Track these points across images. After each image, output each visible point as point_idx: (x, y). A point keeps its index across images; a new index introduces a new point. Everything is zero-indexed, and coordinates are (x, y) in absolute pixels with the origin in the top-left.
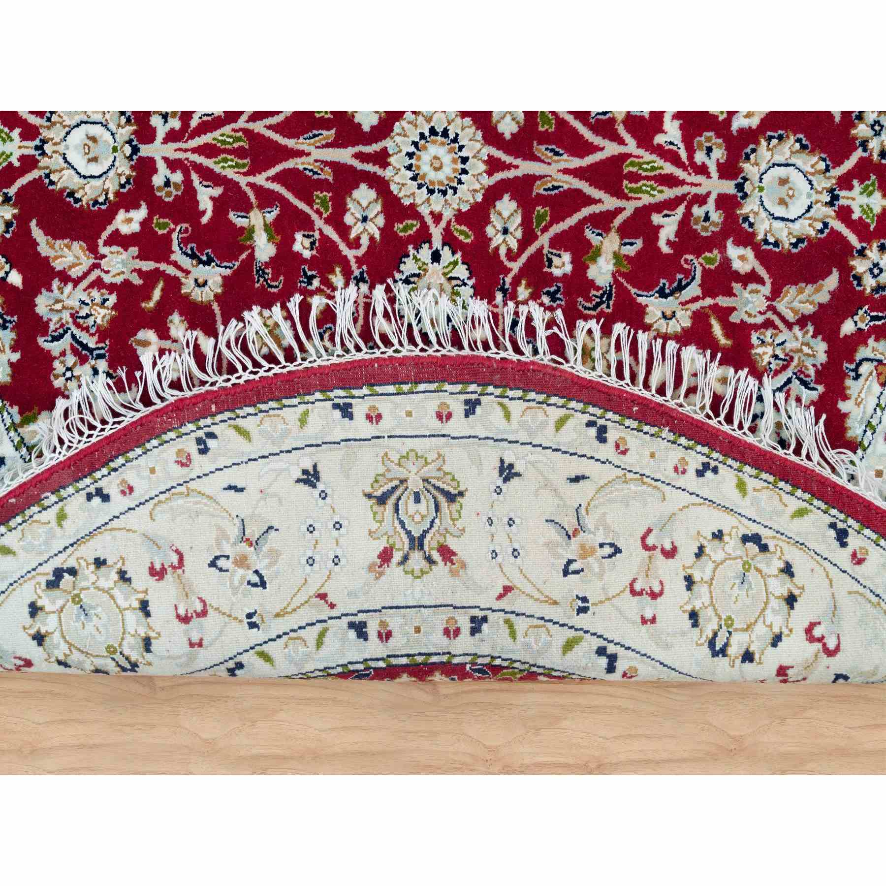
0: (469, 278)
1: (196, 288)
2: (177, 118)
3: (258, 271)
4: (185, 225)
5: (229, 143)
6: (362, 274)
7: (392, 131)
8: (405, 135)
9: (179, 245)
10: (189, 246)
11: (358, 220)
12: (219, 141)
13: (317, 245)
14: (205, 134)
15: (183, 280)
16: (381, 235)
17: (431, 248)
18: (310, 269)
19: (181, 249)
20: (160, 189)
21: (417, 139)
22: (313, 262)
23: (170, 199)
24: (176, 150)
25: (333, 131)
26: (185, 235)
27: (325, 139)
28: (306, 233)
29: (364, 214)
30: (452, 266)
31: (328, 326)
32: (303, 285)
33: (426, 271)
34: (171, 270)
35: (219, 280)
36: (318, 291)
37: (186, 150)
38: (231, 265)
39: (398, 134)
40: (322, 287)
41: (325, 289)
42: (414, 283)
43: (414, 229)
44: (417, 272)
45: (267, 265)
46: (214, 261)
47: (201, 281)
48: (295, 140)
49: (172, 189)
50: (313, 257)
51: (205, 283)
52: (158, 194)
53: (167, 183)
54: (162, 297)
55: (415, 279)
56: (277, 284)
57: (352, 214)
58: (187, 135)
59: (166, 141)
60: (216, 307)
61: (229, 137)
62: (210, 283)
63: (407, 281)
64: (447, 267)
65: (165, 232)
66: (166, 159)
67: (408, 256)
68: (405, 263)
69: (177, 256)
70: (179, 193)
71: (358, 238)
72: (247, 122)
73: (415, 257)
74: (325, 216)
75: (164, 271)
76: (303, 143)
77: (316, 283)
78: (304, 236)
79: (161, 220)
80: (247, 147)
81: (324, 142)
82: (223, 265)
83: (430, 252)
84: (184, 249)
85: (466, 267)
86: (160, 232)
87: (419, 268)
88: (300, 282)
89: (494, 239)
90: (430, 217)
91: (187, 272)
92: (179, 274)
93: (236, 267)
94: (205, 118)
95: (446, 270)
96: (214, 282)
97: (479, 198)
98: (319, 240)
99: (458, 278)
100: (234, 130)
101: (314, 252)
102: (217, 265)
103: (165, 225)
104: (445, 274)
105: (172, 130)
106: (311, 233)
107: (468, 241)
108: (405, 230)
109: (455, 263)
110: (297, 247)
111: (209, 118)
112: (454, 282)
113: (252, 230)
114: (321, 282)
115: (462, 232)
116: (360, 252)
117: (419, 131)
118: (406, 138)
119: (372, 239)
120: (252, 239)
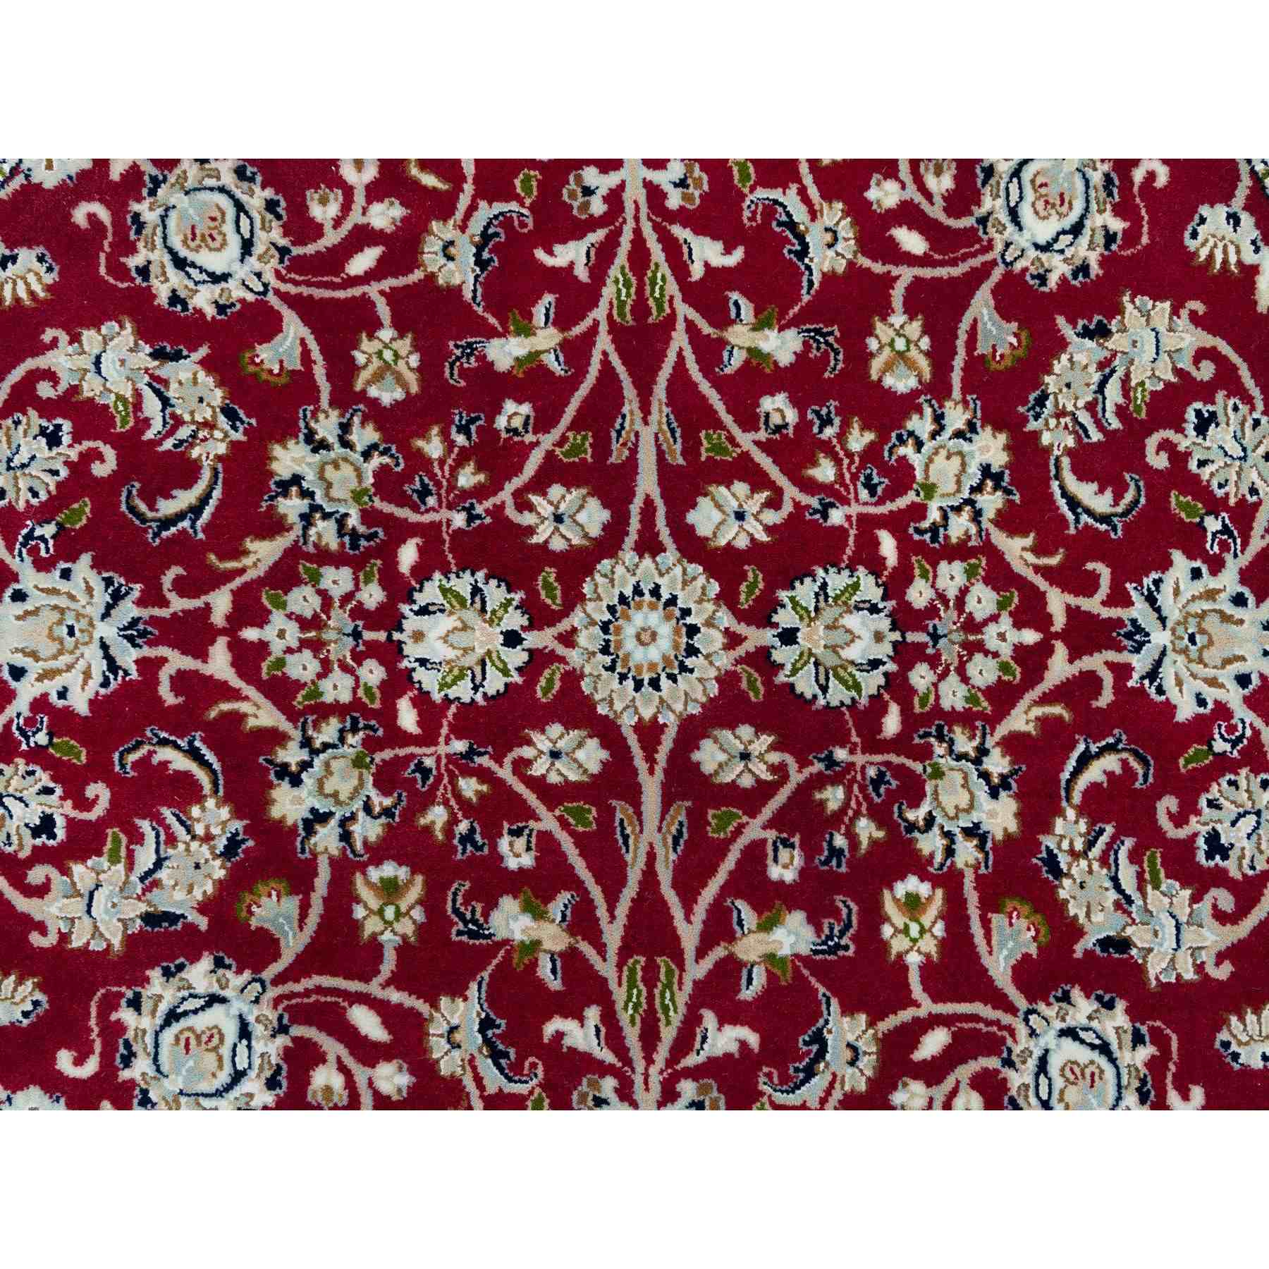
0: (485, 694)
1: (441, 243)
2: (682, 203)
3: (469, 345)
4: (530, 222)
5: (653, 291)
6: (479, 517)
7: (690, 562)
8: (685, 583)
9: (501, 214)
10: (499, 230)
11: (557, 507)
12: (655, 273)
13: (516, 439)
14: (663, 250)
15: (451, 222)
16: (537, 545)
17: (524, 628)
18: (479, 428)
19: (496, 217)
20: (579, 179)
21: (680, 604)
22: (489, 432)
23: (565, 197)
24: (635, 202)
25: (681, 461)
26: (516, 223)
27: (669, 447)
28: (532, 421)
29: (565, 518)
30: (501, 666)
31: (401, 461)
32: (457, 418)
33: (491, 622)
34: (464, 201)
35: (456, 281)
36: (450, 444)
37: (637, 219)
38: (479, 299)
39: (685, 571)
40: (456, 450)
41: (453, 456)
42: (473, 603)
43: (549, 601)
44: (489, 609)
45: (482, 358)
46: (482, 271)
47: (452, 250)
48: (665, 400)
49: (581, 200)
50: (497, 432)
51: (450, 258)
52: (571, 178)
53: (588, 192)
54: (425, 188)
55: (478, 605)
56: (456, 377)
57: (563, 497)
58: (659, 220)
59: (648, 185)
60: (417, 275)
61: (662, 288)
62: (451, 265)
63: (476, 591)
64: (499, 658)
65: (519, 190)
66: (622, 186)
67: (509, 591)
68: (499, 586)
69: (485, 212)
70: (575, 212)
71: (530, 507)
72: (686, 319)
73: (509, 602)
74: (558, 451)
75: (462, 191)
76: (661, 411)
77: (460, 440)
78: (528, 417)
79: (534, 184)
80: (650, 320)
81: (664, 447)
82: (478, 286)
83: (517, 628)
84: (495, 222)
85: (502, 690)
86: (517, 182)
87: (494, 612)
88: (460, 413)
89: (543, 737)
90: (569, 628)
91: (463, 228)
92: (459, 215)
93: (475, 308)
94: (685, 250)
95: (494, 655)
96: (452, 273)
97: (602, 710)
98: (523, 442)
99: (484, 678)
100: (672, 298)
101: (504, 435)
102: (477, 277)
103: (528, 191)
104: (489, 653)
105: (664, 196)
106: (530, 428)
107: (539, 694)
108: (547, 585)
109: (505, 672)
110: (510, 406)
111: (686, 257)
112: (478, 670)
113: (528, 331)
114: (462, 448)
115: (550, 681)
116: (510, 512)
117: (693, 607)
118: (680, 586)
119: (531, 530)
120: (518, 333)
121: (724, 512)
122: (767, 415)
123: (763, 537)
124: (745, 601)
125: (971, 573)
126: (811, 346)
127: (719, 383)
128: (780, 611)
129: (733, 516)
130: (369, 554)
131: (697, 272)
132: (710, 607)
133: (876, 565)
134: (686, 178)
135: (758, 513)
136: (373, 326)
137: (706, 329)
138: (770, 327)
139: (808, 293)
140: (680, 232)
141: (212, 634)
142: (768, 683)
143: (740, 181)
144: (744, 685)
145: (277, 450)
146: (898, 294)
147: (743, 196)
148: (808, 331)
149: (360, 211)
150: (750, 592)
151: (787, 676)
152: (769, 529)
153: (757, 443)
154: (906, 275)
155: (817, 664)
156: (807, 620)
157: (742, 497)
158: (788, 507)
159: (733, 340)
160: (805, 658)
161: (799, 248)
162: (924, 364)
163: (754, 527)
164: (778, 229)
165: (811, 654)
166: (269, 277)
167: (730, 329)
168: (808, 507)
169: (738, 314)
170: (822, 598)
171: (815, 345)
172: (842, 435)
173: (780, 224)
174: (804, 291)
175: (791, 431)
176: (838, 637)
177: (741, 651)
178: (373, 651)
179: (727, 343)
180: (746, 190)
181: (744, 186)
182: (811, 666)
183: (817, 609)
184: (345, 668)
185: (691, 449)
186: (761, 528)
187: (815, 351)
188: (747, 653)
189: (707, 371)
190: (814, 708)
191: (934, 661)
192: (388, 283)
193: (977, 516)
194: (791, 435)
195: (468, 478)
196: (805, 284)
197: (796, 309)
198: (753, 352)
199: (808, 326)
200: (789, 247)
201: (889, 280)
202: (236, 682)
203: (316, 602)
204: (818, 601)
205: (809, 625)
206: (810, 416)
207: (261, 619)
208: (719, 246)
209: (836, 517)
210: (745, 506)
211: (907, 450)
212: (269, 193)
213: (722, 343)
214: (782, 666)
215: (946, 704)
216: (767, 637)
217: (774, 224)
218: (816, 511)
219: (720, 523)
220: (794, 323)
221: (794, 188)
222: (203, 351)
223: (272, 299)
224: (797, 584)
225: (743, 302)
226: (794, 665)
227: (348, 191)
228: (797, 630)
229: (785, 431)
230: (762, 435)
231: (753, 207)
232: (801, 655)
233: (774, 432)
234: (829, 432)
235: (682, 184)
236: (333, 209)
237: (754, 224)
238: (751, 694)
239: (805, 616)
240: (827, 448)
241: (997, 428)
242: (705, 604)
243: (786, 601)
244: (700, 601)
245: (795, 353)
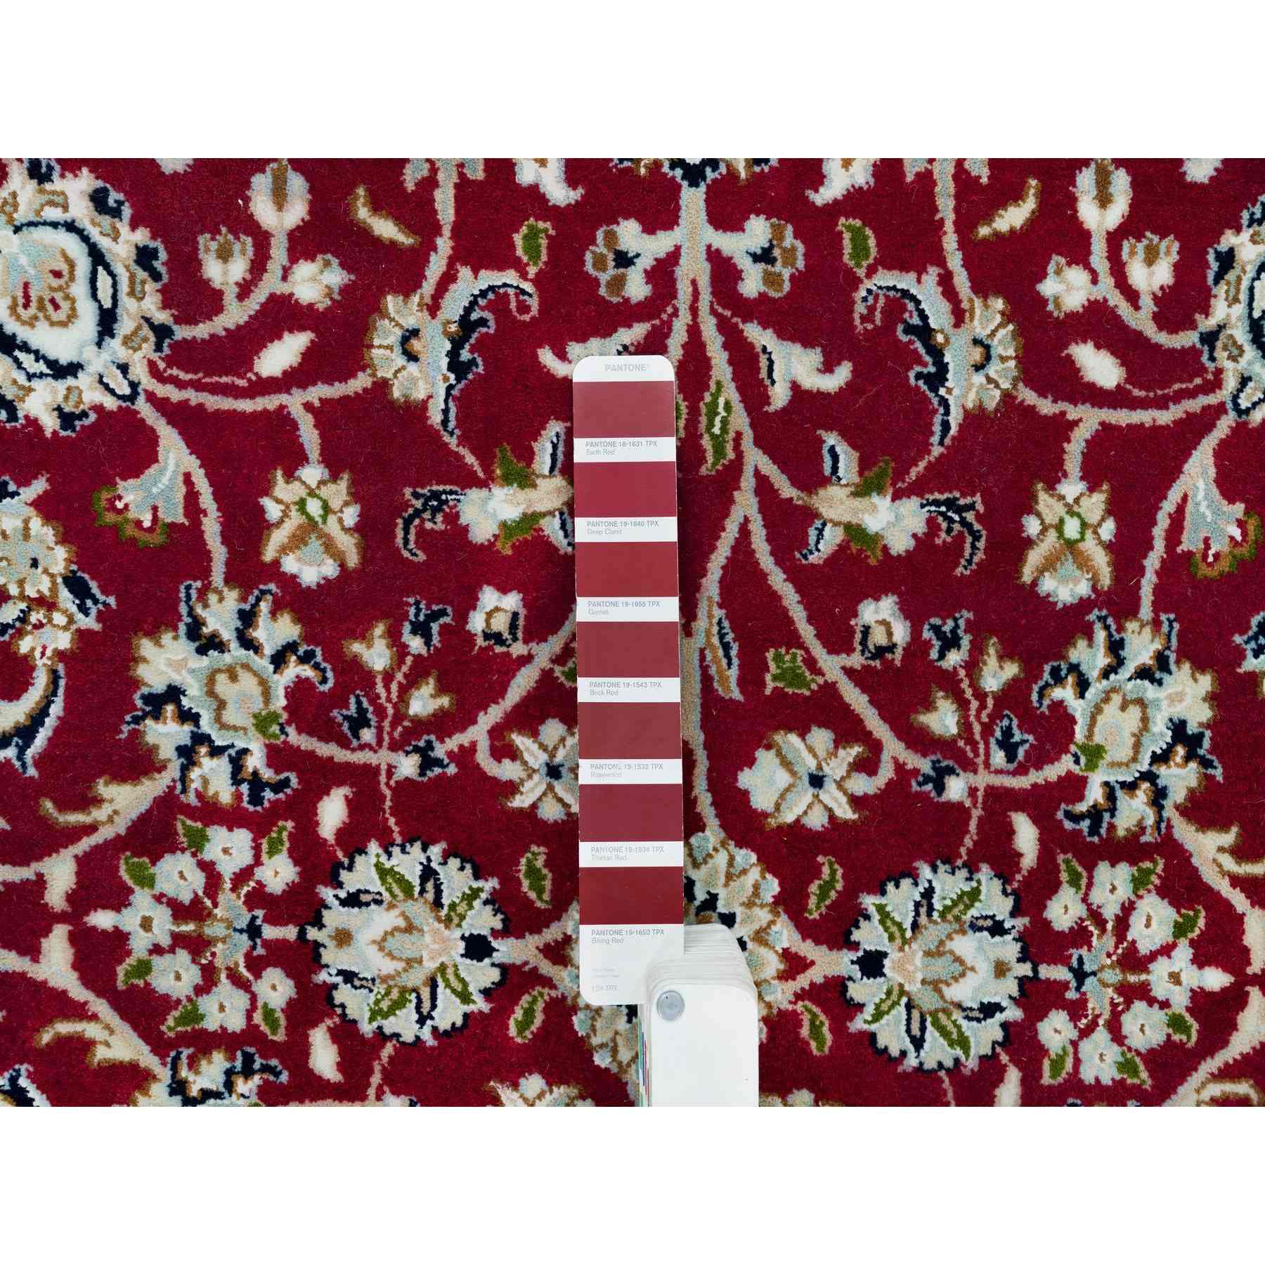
0: (435, 1030)
1: (398, 332)
2: (763, 288)
3: (435, 495)
4: (534, 303)
5: (711, 424)
6: (439, 763)
7: (740, 845)
8: (729, 877)
9: (491, 288)
10: (487, 315)
11: (552, 755)
12: (715, 397)
13: (499, 649)
14: (730, 362)
15: (416, 299)
16: (521, 810)
17: (495, 933)
18: (444, 628)
19: (483, 294)
20: (611, 238)
21: (721, 910)
22: (458, 634)
23: (589, 267)
24: (694, 283)
25: (736, 694)
26: (513, 305)
27: (720, 672)
28: (521, 622)
29: (564, 771)
30: (459, 988)
31: (330, 674)
32: (412, 611)
33: (448, 921)
34: (436, 266)
35: (420, 394)
36: (401, 651)
37: (694, 310)
38: (452, 424)
39: (731, 860)
40: (409, 660)
41: (405, 669)
42: (423, 891)
43: (532, 895)
44: (446, 901)
45: (453, 518)
46: (458, 380)
47: (416, 345)
48: (717, 598)
49: (611, 271)
50: (471, 637)
51: (412, 357)
52: (600, 235)
53: (624, 260)
54: (377, 241)
55: (430, 896)
56: (412, 545)
57: (563, 740)
58: (728, 313)
59: (714, 256)
60: (360, 382)
61: (725, 422)
62: (413, 368)
63: (428, 873)
64: (457, 975)
65: (520, 252)
66: (674, 256)
67: (477, 876)
68: (462, 869)
69: (468, 284)
70: (602, 291)
71: (512, 753)
72: (757, 473)
73: (475, 893)
74: (558, 671)
75: (435, 249)
76: (710, 616)
77: (416, 644)
78: (515, 615)
79: (544, 242)
80: (704, 471)
81: (713, 671)
82: (451, 404)
83: (485, 932)
84: (482, 302)
85: (459, 1023)
86: (518, 239)
87: (453, 906)
88: (417, 603)
89: (515, 1095)
90: (560, 937)
91: (433, 308)
92: (428, 287)
93: (446, 438)
94: (763, 363)
95: (450, 971)
96: (414, 381)
97: (602, 1060)
98: (508, 654)
99: (434, 1007)
100: (739, 435)
101: (480, 642)
102: (450, 388)
103: (533, 251)
104: (443, 968)
105: (737, 275)
106: (520, 635)
107: (513, 1031)
108: (532, 872)
109: (465, 997)
110: (489, 597)
111: (763, 374)
112: (426, 993)
113: (526, 480)
114: (418, 657)
115: (529, 1013)
116: (483, 758)
117: (739, 911)
118: (723, 879)
119: (512, 788)
120: (507, 480)
121: (793, 773)
122: (866, 630)
123: (846, 812)
124: (814, 910)
125: (1139, 883)
126: (939, 528)
127: (798, 575)
128: (863, 923)
129: (806, 779)
130: (278, 812)
131: (780, 396)
132: (763, 916)
133: (1005, 863)
134: (771, 247)
135: (843, 778)
136: (294, 459)
137: (787, 490)
138: (880, 491)
139: (941, 443)
140: (757, 334)
141: (47, 920)
142: (839, 1029)
143: (852, 257)
144: (805, 1032)
145: (146, 647)
146: (1074, 450)
147: (855, 282)
148: (937, 503)
149: (280, 273)
150: (823, 894)
151: (866, 1022)
152: (856, 802)
153: (849, 672)
154: (1088, 420)
155: (909, 1007)
156: (899, 941)
157: (822, 753)
158: (886, 772)
159: (826, 512)
160: (894, 997)
161: (932, 369)
162: (1101, 560)
163: (836, 800)
164: (905, 338)
165: (902, 992)
166: (139, 372)
167: (822, 492)
168: (916, 772)
169: (835, 469)
170: (923, 910)
171: (944, 525)
172: (973, 665)
173: (909, 329)
174: (935, 439)
175: (899, 653)
176: (941, 967)
177: (803, 981)
178: (278, 955)
179: (815, 515)
180: (861, 272)
181: (859, 265)
182: (901, 1010)
183: (915, 926)
184: (237, 981)
185: (751, 676)
186: (844, 800)
187: (943, 535)
188: (812, 984)
189: (782, 556)
190: (900, 1069)
191: (1076, 1010)
192: (319, 392)
193: (1158, 797)
194: (898, 663)
195: (424, 702)
196: (937, 428)
197: (922, 465)
198: (854, 531)
199: (937, 496)
200: (918, 369)
201: (1063, 427)
202: (78, 992)
203: (197, 880)
204: (917, 914)
205: (901, 949)
206: (927, 634)
207: (119, 899)
208: (814, 357)
209: (956, 789)
210: (827, 769)
211: (1065, 694)
212: (142, 236)
213: (810, 515)
214: (860, 1007)
215: (1088, 1075)
216: (840, 963)
217: (900, 328)
218: (927, 779)
219: (788, 790)
220: (917, 489)
221: (933, 273)
222: (39, 486)
223: (143, 408)
224: (890, 887)
225: (843, 449)
226: (878, 1006)
227: (262, 240)
228: (885, 955)
229: (889, 656)
230: (856, 660)
231: (871, 300)
232: (889, 993)
233: (873, 657)
234: (954, 658)
235: (764, 256)
236: (238, 268)
237: (870, 327)
238: (813, 1045)
239: (897, 934)
240: (949, 682)
241: (1200, 666)
242: (756, 910)
243: (872, 910)
244: (749, 904)
245: (914, 536)
